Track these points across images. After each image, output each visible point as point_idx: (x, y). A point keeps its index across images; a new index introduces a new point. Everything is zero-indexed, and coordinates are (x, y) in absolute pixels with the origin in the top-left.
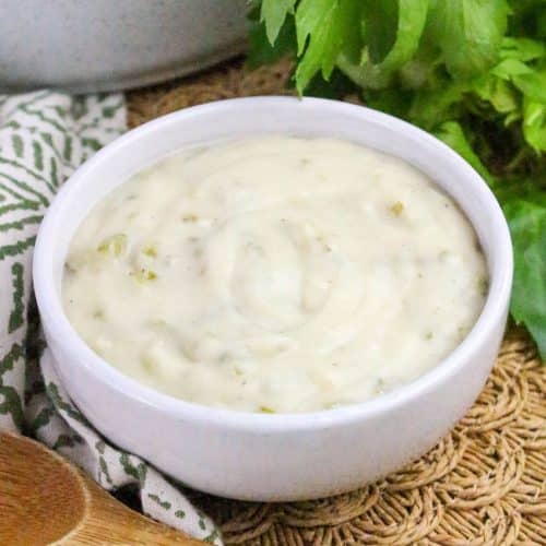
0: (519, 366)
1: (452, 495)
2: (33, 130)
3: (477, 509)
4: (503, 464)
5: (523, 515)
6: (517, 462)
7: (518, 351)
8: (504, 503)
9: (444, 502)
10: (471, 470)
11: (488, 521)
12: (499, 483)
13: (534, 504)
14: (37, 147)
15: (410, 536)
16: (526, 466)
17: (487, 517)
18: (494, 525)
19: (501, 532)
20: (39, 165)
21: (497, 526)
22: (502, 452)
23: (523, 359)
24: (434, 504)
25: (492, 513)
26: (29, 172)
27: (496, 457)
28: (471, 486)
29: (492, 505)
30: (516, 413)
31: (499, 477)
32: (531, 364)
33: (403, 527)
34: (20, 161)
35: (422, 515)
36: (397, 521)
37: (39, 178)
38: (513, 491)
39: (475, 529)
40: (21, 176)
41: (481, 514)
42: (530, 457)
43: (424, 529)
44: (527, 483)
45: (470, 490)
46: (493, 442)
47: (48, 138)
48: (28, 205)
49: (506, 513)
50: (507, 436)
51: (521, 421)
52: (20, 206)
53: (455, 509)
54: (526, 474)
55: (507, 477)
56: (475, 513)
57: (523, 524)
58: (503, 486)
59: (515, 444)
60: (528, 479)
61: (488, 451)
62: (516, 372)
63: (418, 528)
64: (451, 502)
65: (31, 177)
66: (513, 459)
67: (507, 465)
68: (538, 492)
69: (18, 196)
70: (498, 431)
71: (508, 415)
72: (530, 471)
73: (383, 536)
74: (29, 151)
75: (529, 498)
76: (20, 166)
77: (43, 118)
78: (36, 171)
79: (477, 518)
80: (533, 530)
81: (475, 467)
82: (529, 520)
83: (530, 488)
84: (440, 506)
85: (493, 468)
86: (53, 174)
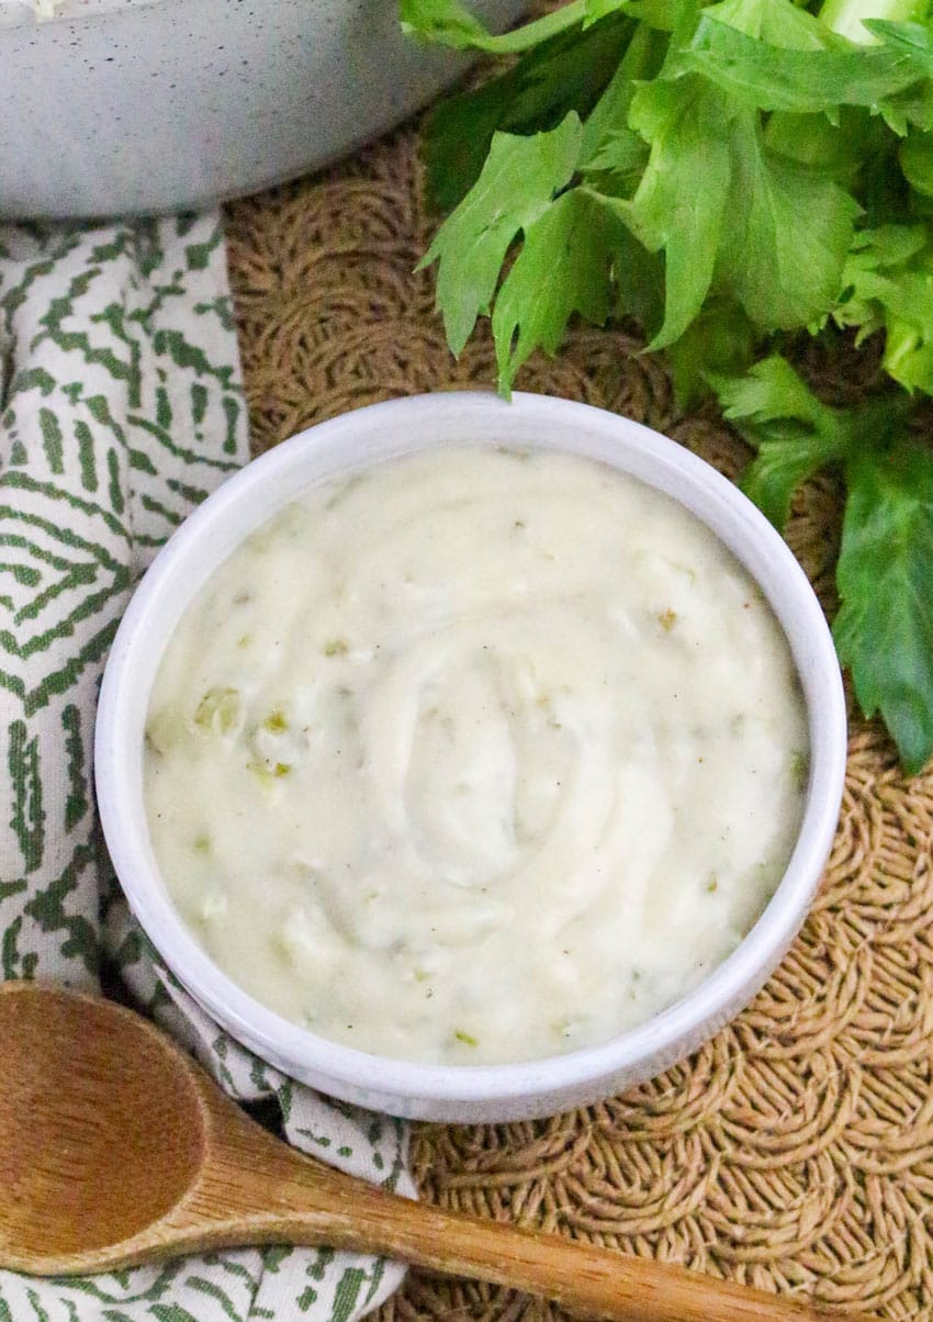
0: (871, 780)
1: (759, 1033)
2: (74, 390)
3: (797, 1059)
4: (837, 977)
5: (865, 1067)
6: (859, 971)
7: (867, 748)
8: (839, 1049)
9: (745, 1047)
10: (789, 986)
11: (812, 1081)
12: (830, 1015)
13: (878, 1048)
14: (83, 434)
15: (694, 1116)
16: (875, 976)
17: (808, 1074)
18: (820, 1088)
19: (831, 1099)
20: (90, 482)
21: (826, 1088)
22: (838, 957)
23: (878, 761)
24: (731, 1050)
25: (818, 1066)
26: (76, 502)
27: (828, 960)
28: (788, 1019)
29: (818, 1051)
30: (863, 879)
31: (830, 1002)
32: (889, 776)
33: (682, 1099)
34: (60, 482)
35: (714, 1069)
36: (674, 1084)
37: (91, 509)
38: (852, 1025)
39: (792, 1097)
40: (62, 514)
41: (802, 1068)
42: (881, 959)
43: (718, 1099)
44: (877, 1011)
45: (786, 1027)
46: (824, 934)
47: (99, 407)
48: (83, 574)
49: (839, 1066)
50: (846, 921)
51: (875, 893)
52: (67, 584)
53: (766, 1061)
54: (872, 990)
55: (843, 1002)
56: (792, 1064)
57: (864, 1083)
58: (838, 1018)
59: (858, 938)
60: (880, 1004)
61: (815, 952)
62: (865, 790)
63: (705, 1100)
64: (757, 1046)
65: (79, 513)
66: (853, 964)
67: (843, 980)
68: (891, 1026)
69: (60, 564)
70: (833, 910)
71: (850, 879)
72: (879, 986)
73: (653, 1114)
74: (71, 447)
75: (875, 1037)
76: (62, 494)
77: (93, 356)
78: (87, 497)
79: (794, 1073)
80: (877, 1094)
81: (794, 981)
82: (874, 1074)
83: (878, 1020)
84: (740, 1056)
85: (822, 982)
86: (115, 489)
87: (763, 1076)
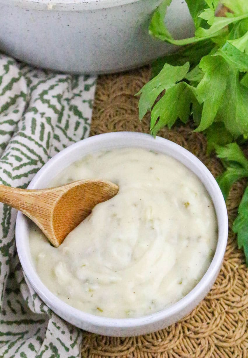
0: (237, 266)
1: (189, 329)
2: (43, 114)
3: (198, 339)
4: (214, 319)
5: (216, 346)
6: (221, 318)
7: (239, 258)
8: (210, 339)
9: (184, 332)
10: (200, 318)
11: (200, 346)
12: (209, 329)
13: (221, 341)
14: (43, 126)
15: (165, 348)
16: (225, 321)
17: (200, 344)
19: (204, 352)
20: (42, 138)
21: (204, 349)
22: (216, 313)
23: (240, 261)
24: (180, 333)
25: (203, 342)
26: (36, 143)
27: (213, 313)
28: (198, 327)
29: (204, 338)
30: (228, 293)
31: (211, 325)
32: (242, 266)
33: (162, 343)
34: (33, 137)
35: (174, 337)
36: (162, 338)
37: (40, 146)
38: (215, 333)
39: (194, 349)
40: (32, 145)
41: (198, 342)
42: (228, 317)
43: (172, 345)
44: (223, 330)
45: (197, 329)
46: (213, 306)
47: (49, 120)
48: (34, 162)
49: (209, 343)
50: (221, 304)
51: (230, 298)
52: (29, 163)
53: (189, 338)
54: (224, 325)
55: (214, 326)
56: (196, 340)
57: (215, 350)
58: (212, 330)
59: (223, 309)
60: (224, 329)
61: (209, 310)
62: (235, 269)
63: (169, 345)
64: (188, 333)
65: (37, 146)
66: (219, 316)
67: (216, 319)
68: (226, 335)
69: (28, 158)
70: (218, 300)
71: (225, 292)
72: (225, 324)
73: (154, 345)
74: (38, 129)
75: (221, 338)
76: (33, 140)
77: (50, 106)
78: (40, 142)
79: (196, 343)
80: (218, 354)
81: (202, 317)
82: (218, 349)
83: (223, 333)
84: (182, 334)
85: (210, 319)
86: (48, 142)
87: (187, 342)
